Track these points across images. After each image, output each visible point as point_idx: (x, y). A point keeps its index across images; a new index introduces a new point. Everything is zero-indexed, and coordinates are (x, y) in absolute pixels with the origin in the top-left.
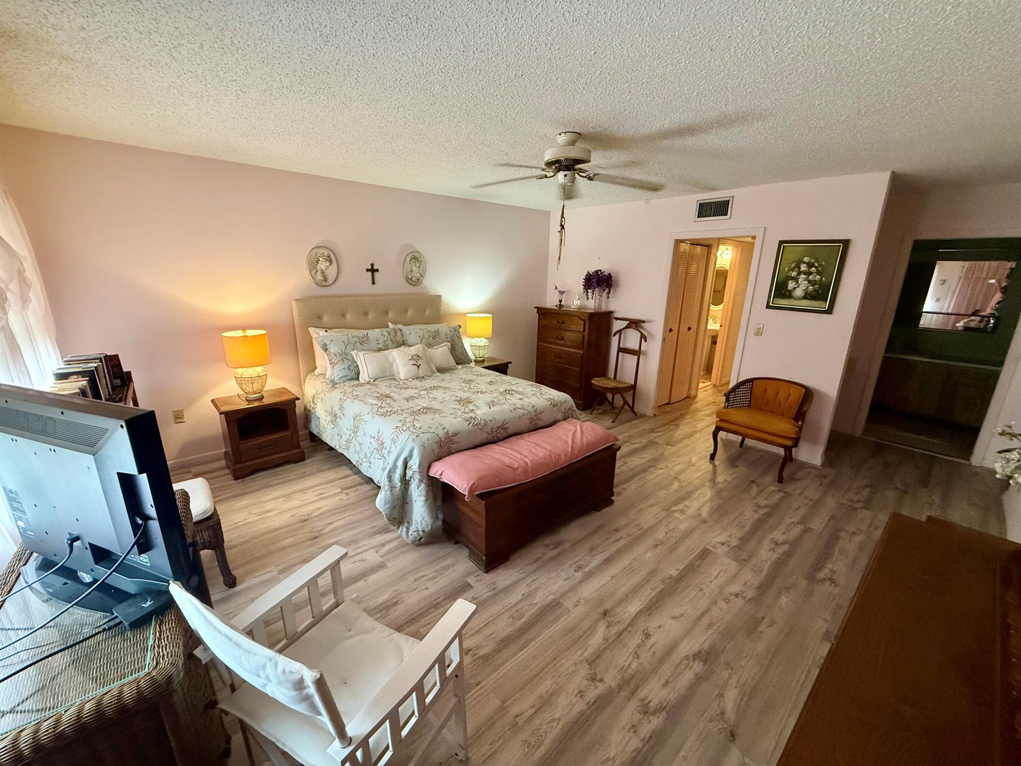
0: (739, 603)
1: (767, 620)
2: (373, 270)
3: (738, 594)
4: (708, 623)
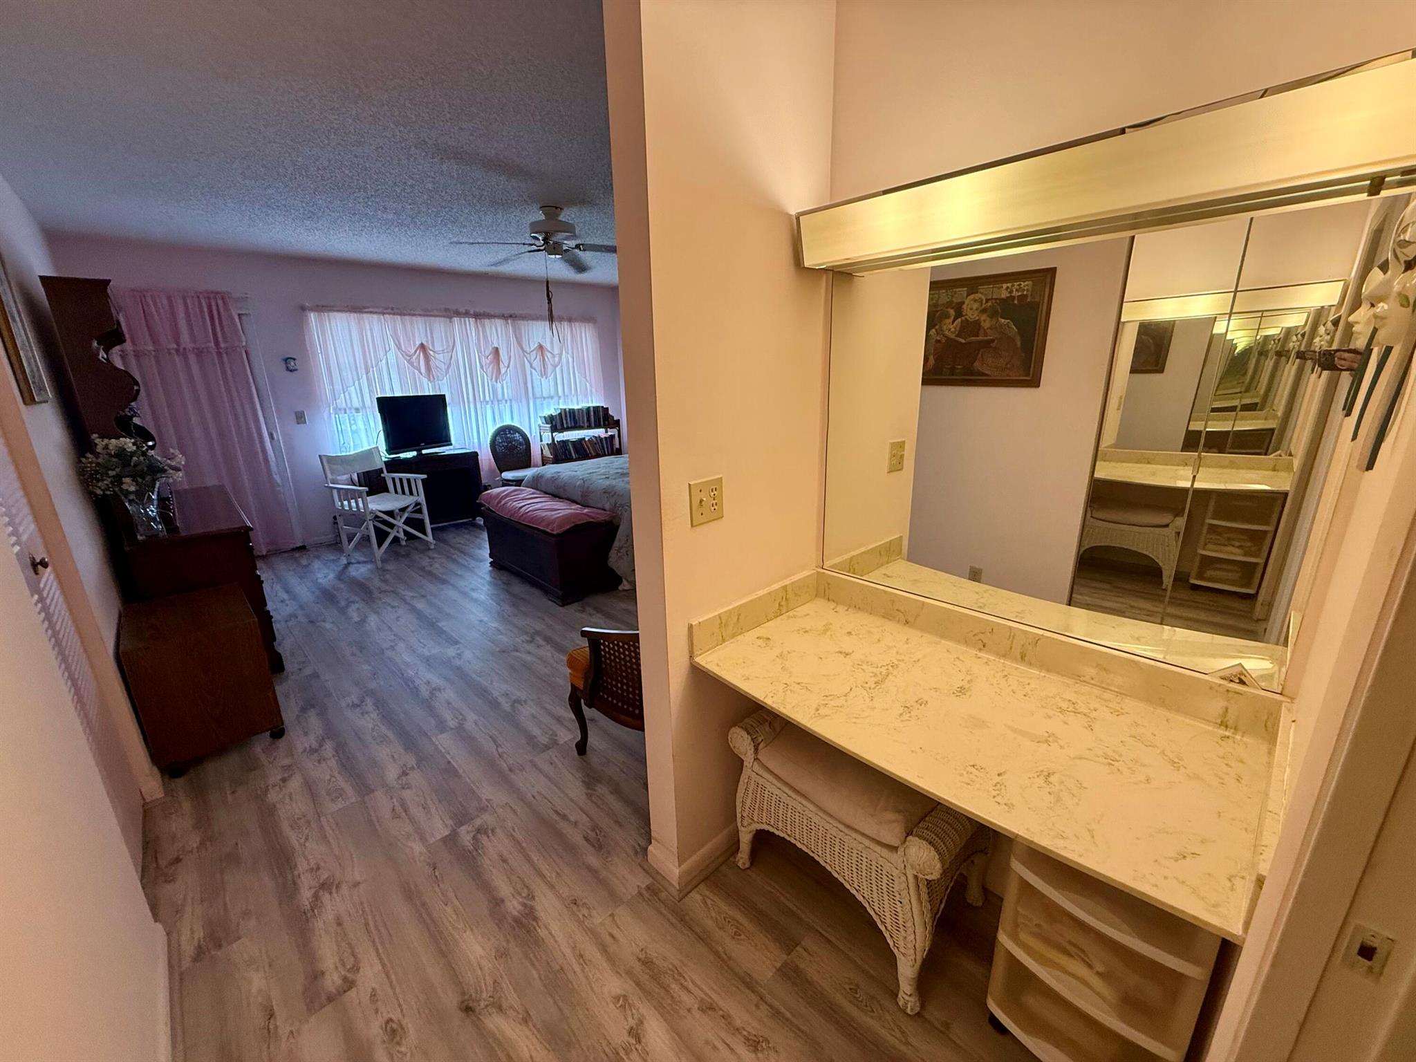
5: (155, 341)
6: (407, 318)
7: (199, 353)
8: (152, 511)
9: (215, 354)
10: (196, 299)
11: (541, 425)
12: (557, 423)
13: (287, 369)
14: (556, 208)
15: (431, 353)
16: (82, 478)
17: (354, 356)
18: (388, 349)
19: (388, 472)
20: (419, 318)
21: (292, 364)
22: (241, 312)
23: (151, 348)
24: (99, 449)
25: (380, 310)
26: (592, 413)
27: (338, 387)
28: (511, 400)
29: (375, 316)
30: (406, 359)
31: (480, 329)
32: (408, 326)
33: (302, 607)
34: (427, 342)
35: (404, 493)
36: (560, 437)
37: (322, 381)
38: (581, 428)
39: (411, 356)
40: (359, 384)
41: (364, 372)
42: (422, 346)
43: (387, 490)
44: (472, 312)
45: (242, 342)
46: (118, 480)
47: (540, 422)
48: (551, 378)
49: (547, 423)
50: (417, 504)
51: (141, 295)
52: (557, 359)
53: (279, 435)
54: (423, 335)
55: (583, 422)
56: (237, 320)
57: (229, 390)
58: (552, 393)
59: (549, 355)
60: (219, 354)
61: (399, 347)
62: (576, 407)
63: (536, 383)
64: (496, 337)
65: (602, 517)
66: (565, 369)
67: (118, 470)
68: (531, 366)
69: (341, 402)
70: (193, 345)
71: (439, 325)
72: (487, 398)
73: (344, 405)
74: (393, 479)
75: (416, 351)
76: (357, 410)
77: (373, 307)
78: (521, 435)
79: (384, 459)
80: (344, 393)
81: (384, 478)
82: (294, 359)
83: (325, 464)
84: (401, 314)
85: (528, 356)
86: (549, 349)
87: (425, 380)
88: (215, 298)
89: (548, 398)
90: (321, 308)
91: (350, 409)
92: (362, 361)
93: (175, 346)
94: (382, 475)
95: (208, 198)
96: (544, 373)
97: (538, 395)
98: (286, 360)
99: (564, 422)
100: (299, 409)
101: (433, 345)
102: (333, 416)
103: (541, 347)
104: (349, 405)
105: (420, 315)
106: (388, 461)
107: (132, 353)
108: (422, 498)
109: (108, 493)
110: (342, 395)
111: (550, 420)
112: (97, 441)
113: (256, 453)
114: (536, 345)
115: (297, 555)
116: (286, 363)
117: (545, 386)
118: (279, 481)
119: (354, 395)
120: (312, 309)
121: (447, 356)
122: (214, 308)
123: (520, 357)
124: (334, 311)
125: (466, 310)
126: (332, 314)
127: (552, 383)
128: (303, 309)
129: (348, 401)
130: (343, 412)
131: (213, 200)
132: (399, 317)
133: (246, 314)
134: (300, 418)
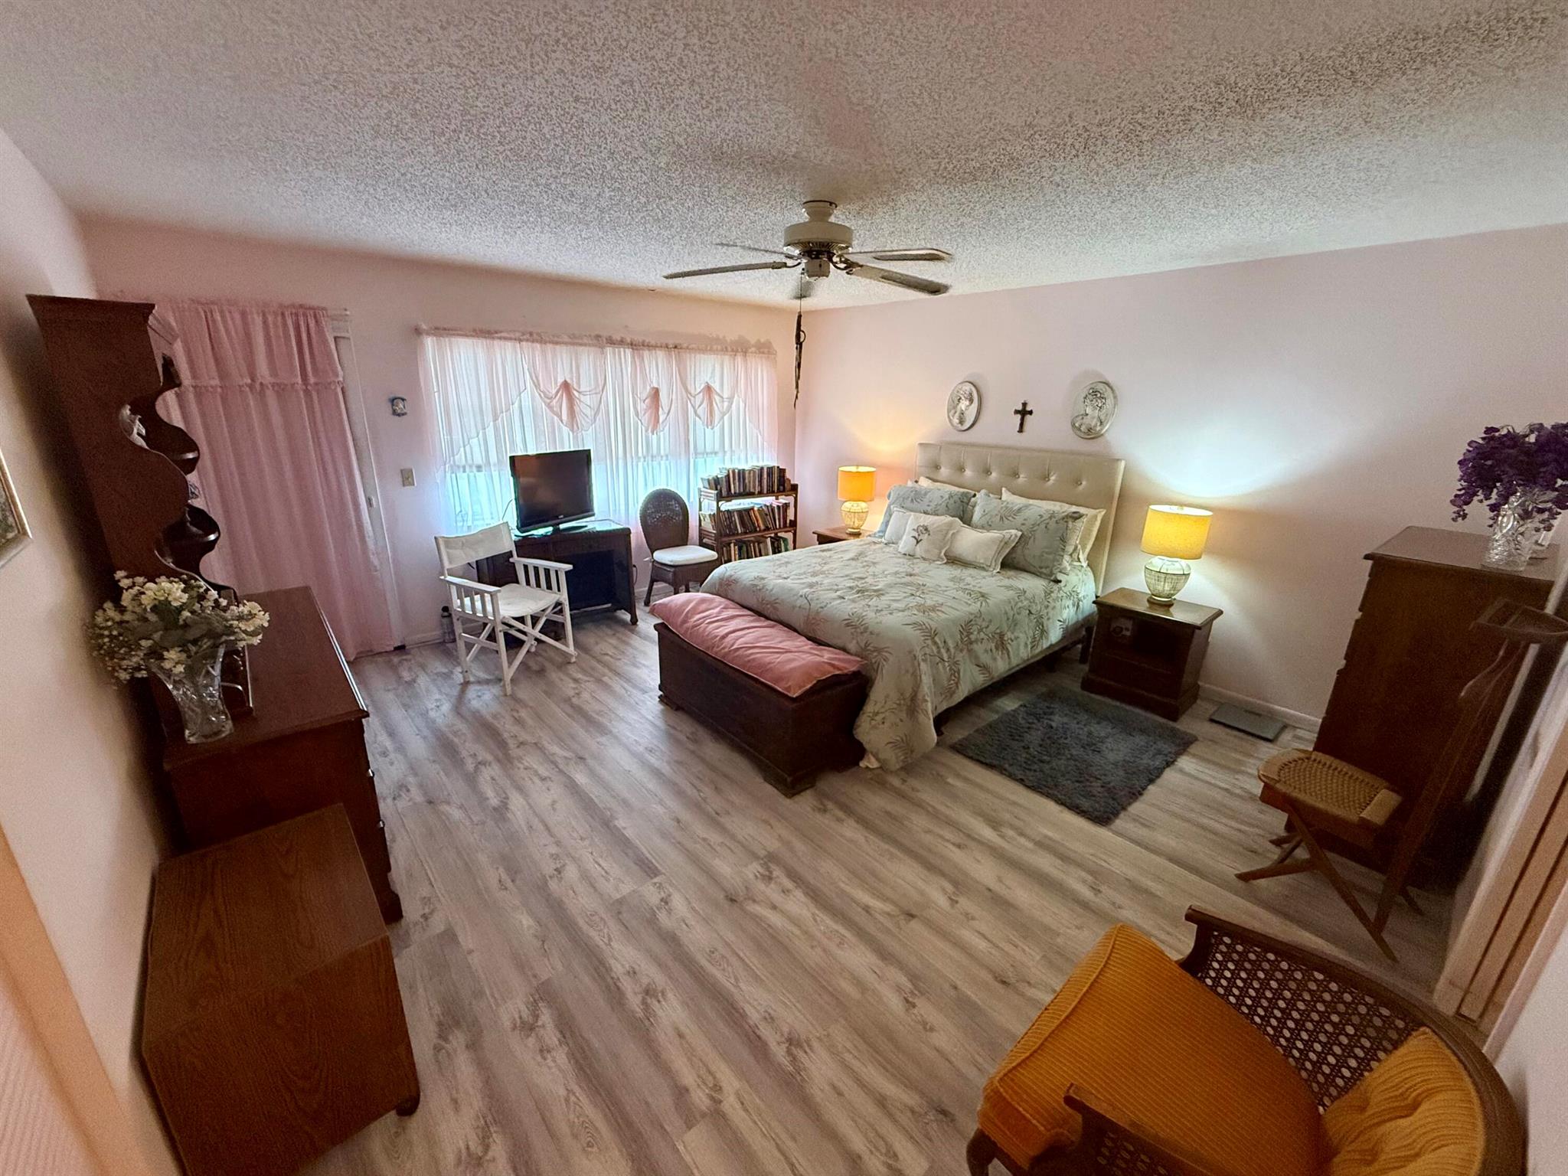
0: (548, 868)
1: (509, 884)
2: (1024, 412)
3: (560, 873)
4: (534, 827)
5: (223, 374)
6: (549, 346)
7: (281, 390)
8: (212, 696)
9: (302, 394)
10: (279, 318)
11: (703, 489)
12: (723, 488)
13: (395, 413)
14: (831, 204)
15: (575, 392)
16: (95, 653)
17: (479, 395)
18: (522, 388)
19: (518, 556)
20: (564, 348)
21: (401, 406)
22: (339, 335)
23: (216, 382)
24: (126, 598)
25: (518, 335)
26: (765, 476)
27: (457, 436)
28: (667, 456)
29: (509, 344)
30: (545, 402)
31: (638, 363)
32: (549, 357)
33: (413, 769)
34: (572, 379)
35: (538, 585)
36: (725, 506)
37: (437, 428)
38: (751, 495)
39: (551, 398)
40: (485, 434)
41: (491, 418)
42: (566, 386)
43: (517, 582)
44: (629, 340)
45: (337, 376)
46: (156, 653)
47: (701, 486)
48: (717, 429)
49: (711, 489)
50: (558, 604)
51: (207, 310)
52: (726, 404)
53: (378, 501)
54: (567, 371)
55: (754, 487)
56: (333, 346)
57: (318, 444)
58: (717, 447)
59: (717, 398)
60: (307, 392)
61: (537, 385)
62: (746, 466)
63: (700, 433)
64: (655, 374)
65: (848, 664)
66: (734, 418)
67: (157, 636)
68: (695, 412)
69: (460, 458)
70: (273, 380)
71: (587, 357)
72: (640, 454)
73: (464, 462)
74: (526, 567)
75: (557, 392)
76: (479, 468)
77: (509, 332)
78: (679, 503)
79: (514, 538)
80: (464, 447)
81: (514, 563)
82: (403, 400)
83: (442, 547)
84: (542, 341)
85: (692, 399)
86: (718, 391)
87: (565, 430)
88: (305, 315)
89: (711, 453)
90: (442, 331)
91: (471, 466)
92: (489, 403)
93: (249, 381)
94: (511, 560)
95: (311, 169)
96: (710, 423)
97: (700, 449)
98: (393, 401)
99: (732, 486)
100: (407, 465)
101: (579, 384)
102: (448, 475)
103: (709, 389)
104: (470, 462)
105: (566, 343)
106: (519, 541)
107: (191, 389)
108: (564, 597)
109: (139, 675)
110: (462, 449)
111: (715, 483)
112: (125, 583)
113: (350, 526)
114: (703, 386)
115: (396, 660)
116: (393, 405)
117: (709, 438)
118: (376, 562)
119: (476, 449)
120: (428, 334)
121: (596, 398)
122: (303, 329)
123: (682, 399)
124: (458, 335)
125: (622, 338)
126: (454, 340)
127: (717, 434)
128: (418, 332)
129: (469, 456)
130: (461, 470)
131: (317, 174)
132: (538, 345)
133: (344, 338)
134: (407, 478)
